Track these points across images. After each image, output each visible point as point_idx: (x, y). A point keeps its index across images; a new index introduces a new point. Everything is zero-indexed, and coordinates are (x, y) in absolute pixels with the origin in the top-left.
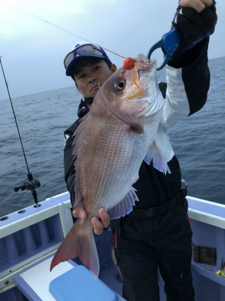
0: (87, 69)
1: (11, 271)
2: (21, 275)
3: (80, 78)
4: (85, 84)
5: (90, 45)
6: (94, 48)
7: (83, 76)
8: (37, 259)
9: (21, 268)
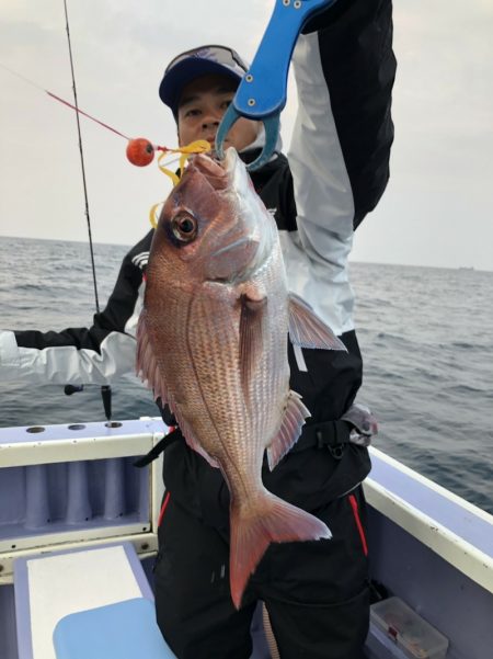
0: (208, 100)
1: (14, 547)
2: (29, 563)
3: (188, 115)
4: (193, 130)
5: (229, 50)
6: (234, 59)
7: (195, 113)
8: (76, 542)
9: (38, 547)
